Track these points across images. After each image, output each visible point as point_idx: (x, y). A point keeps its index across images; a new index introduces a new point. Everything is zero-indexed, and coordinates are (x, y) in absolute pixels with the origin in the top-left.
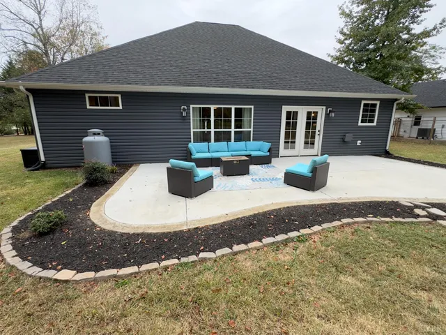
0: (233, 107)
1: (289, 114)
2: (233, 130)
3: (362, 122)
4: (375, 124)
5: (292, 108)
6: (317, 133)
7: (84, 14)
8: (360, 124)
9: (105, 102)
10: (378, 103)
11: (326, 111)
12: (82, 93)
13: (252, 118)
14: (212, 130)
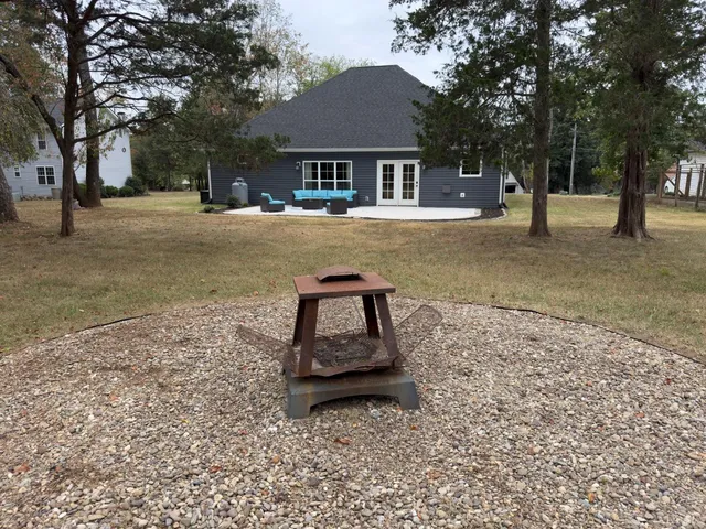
1: (385, 167)
2: (335, 181)
3: (463, 173)
4: (480, 175)
6: (415, 184)
8: (461, 175)
11: (420, 163)
13: (350, 171)
14: (319, 180)
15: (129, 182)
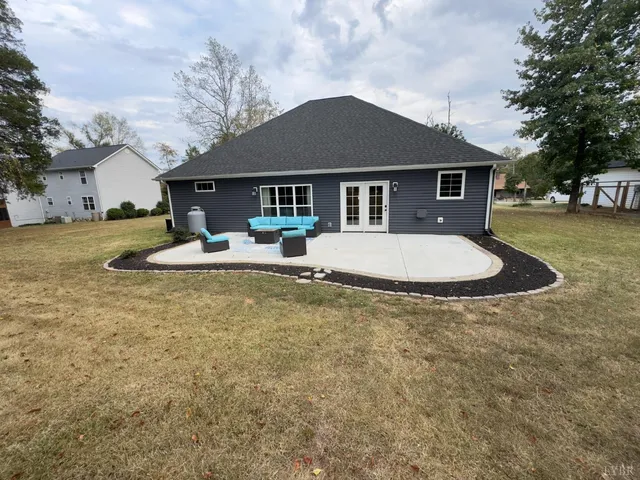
0: (294, 186)
1: (349, 190)
2: (295, 206)
3: (441, 195)
4: (462, 197)
5: (353, 184)
6: (384, 208)
7: (259, 96)
8: (439, 198)
9: (205, 187)
10: (464, 173)
11: (391, 185)
12: (193, 181)
13: (311, 195)
14: (278, 206)
15: (159, 205)
